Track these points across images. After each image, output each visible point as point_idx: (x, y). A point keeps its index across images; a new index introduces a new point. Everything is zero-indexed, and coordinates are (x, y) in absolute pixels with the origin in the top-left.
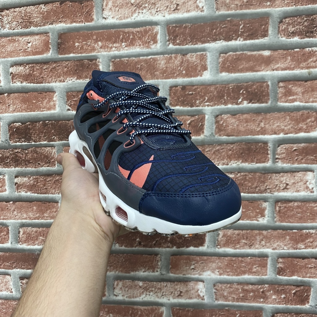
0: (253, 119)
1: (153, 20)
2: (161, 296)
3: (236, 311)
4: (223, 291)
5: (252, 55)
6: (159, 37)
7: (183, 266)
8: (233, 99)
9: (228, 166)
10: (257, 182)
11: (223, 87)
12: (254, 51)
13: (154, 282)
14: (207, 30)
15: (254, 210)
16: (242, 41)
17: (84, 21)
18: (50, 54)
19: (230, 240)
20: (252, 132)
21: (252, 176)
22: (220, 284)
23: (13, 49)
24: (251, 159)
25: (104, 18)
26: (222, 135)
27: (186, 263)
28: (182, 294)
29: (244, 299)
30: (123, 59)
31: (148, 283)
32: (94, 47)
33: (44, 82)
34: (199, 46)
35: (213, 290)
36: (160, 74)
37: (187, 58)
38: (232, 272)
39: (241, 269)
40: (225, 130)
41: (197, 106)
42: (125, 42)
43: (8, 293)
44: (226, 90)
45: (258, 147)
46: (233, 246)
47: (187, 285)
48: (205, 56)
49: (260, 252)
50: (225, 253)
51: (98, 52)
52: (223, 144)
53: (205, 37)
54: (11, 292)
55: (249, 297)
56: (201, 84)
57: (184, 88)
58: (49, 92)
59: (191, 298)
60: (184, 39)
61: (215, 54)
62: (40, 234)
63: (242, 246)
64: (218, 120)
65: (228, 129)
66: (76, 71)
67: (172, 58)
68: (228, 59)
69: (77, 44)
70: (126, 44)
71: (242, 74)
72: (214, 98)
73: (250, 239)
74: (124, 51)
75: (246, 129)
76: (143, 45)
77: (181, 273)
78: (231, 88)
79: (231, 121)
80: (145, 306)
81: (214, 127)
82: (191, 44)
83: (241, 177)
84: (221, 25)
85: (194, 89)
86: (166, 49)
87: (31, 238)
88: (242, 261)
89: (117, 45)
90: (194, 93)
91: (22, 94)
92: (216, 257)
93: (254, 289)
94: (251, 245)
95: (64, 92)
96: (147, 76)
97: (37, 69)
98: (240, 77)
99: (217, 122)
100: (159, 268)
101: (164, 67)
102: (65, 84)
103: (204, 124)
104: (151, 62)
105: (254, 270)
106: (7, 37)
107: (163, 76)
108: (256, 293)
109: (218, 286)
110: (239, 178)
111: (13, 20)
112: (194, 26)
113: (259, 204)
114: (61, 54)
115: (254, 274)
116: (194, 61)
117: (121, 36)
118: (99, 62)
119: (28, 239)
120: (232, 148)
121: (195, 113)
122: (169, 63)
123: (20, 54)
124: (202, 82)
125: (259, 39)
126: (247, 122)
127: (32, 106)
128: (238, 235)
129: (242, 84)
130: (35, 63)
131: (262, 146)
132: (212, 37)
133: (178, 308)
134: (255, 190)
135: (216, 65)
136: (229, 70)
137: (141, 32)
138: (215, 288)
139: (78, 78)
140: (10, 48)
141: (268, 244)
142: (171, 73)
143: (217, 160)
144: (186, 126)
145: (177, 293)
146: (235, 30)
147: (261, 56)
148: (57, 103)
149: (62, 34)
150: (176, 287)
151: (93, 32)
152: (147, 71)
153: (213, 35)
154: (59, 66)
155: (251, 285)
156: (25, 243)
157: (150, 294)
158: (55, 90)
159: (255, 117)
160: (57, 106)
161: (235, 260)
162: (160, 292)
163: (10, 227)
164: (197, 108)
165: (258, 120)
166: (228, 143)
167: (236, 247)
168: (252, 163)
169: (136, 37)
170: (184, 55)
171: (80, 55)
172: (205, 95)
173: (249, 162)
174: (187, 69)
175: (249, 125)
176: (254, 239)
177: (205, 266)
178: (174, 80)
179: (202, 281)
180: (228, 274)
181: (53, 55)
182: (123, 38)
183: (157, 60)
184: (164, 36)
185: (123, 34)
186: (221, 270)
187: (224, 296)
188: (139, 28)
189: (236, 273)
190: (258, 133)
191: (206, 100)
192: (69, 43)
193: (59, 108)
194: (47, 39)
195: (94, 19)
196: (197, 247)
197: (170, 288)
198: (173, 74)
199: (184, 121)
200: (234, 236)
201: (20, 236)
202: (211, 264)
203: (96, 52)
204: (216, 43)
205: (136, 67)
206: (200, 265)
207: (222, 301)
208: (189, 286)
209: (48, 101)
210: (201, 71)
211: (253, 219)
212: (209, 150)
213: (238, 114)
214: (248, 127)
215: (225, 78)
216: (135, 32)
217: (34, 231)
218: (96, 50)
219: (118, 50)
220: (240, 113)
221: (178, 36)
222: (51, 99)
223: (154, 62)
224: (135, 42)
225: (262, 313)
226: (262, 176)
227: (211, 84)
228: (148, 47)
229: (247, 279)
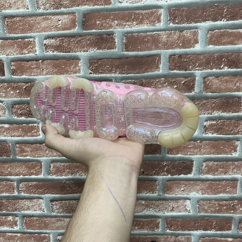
0: (231, 80)
1: (158, 5)
2: (158, 211)
3: (213, 220)
4: (204, 206)
5: (232, 32)
6: (162, 17)
7: (175, 189)
8: (217, 65)
9: (212, 115)
10: (232, 127)
11: (210, 56)
12: (234, 29)
13: (153, 201)
14: (200, 13)
15: (230, 147)
16: (226, 21)
17: (104, 4)
18: (76, 30)
19: (211, 169)
20: (230, 89)
21: (229, 122)
22: (202, 201)
23: (46, 25)
24: (229, 110)
25: (119, 2)
26: (208, 92)
27: (177, 186)
28: (174, 209)
29: (219, 211)
30: (133, 34)
31: (149, 201)
32: (111, 24)
33: (71, 51)
34: (193, 25)
35: (197, 206)
36: (162, 46)
37: (183, 34)
38: (211, 192)
39: (218, 189)
40: (210, 89)
41: (190, 70)
42: (136, 21)
43: (41, 212)
44: (212, 58)
45: (234, 101)
46: (213, 174)
47: (178, 203)
48: (197, 33)
49: (232, 177)
50: (207, 178)
51: (115, 29)
52: (209, 99)
53: (197, 18)
54: (43, 211)
55: (223, 209)
56: (194, 54)
57: (180, 56)
58: (75, 59)
59: (181, 212)
60: (181, 19)
61: (204, 32)
62: (67, 167)
63: (219, 173)
64: (205, 80)
65: (213, 88)
66: (97, 43)
67: (172, 33)
68: (214, 35)
69: (98, 22)
70: (136, 22)
71: (224, 47)
72: (203, 64)
73: (225, 168)
74: (135, 28)
75: (226, 88)
76: (149, 23)
77: (173, 194)
78: (215, 56)
79: (215, 82)
80: (146, 218)
81: (203, 86)
82: (187, 23)
83: (221, 123)
84: (210, 9)
85: (188, 57)
86: (167, 26)
87: (59, 170)
88: (219, 184)
89: (129, 23)
90: (188, 60)
91: (53, 61)
92: (200, 182)
93: (227, 204)
94: (226, 173)
95: (87, 59)
96: (152, 47)
97: (66, 41)
98: (223, 48)
99: (204, 82)
100: (157, 191)
101: (165, 40)
102: (88, 53)
103: (195, 84)
104: (155, 37)
105: (228, 190)
106: (42, 16)
107: (165, 47)
108: (228, 207)
109: (201, 203)
110: (219, 124)
111: (47, 2)
112: (189, 10)
113: (233, 143)
114: (85, 30)
115: (227, 193)
116: (189, 36)
117: (133, 16)
118: (115, 36)
119: (57, 171)
120: (215, 101)
121: (188, 76)
122: (169, 37)
123: (52, 30)
124: (194, 52)
125: (238, 20)
126: (226, 82)
127: (62, 70)
128: (217, 165)
129: (224, 54)
130: (64, 37)
131: (237, 100)
132: (203, 18)
133: (171, 219)
134: (231, 133)
135: (205, 39)
136: (214, 44)
137: (148, 13)
138: (198, 204)
139: (99, 49)
140: (44, 24)
141: (238, 172)
142: (171, 45)
143: (203, 111)
144: (181, 85)
145: (170, 208)
146: (220, 13)
147: (239, 33)
148: (82, 68)
149: (86, 14)
150: (170, 204)
151: (111, 13)
152: (152, 43)
153: (203, 17)
154: (84, 39)
155: (224, 201)
156: (55, 174)
157: (150, 209)
158: (80, 57)
159: (233, 79)
160: (81, 70)
161: (214, 184)
162: (158, 208)
163: (43, 163)
164: (190, 72)
165: (235, 81)
166: (212, 98)
167: (214, 174)
168: (229, 113)
169: (144, 17)
170: (181, 32)
171: (100, 31)
172: (196, 62)
173: (227, 112)
174: (183, 42)
175: (228, 85)
176: (229, 168)
177: (191, 188)
178: (173, 50)
179: (189, 199)
180: (208, 193)
181: (78, 30)
182: (134, 18)
183: (160, 35)
184: (166, 17)
185: (135, 15)
186: (203, 191)
187: (205, 210)
188: (147, 10)
189: (214, 193)
190: (234, 91)
191: (197, 66)
192: (92, 21)
193: (83, 72)
194: (74, 18)
195: (111, 2)
196: (186, 175)
197: (165, 205)
198: (172, 45)
199: (180, 81)
200: (214, 166)
201: (51, 170)
202: (196, 186)
203: (113, 28)
204: (205, 23)
205: (143, 40)
206: (188, 188)
207: (203, 213)
208: (179, 203)
209: (74, 66)
210: (194, 44)
211: (228, 153)
212: (198, 103)
213: (220, 76)
214: (228, 86)
215: (212, 49)
216: (144, 13)
217: (62, 165)
218: (113, 27)
219: (130, 27)
220: (222, 76)
221: (177, 17)
222: (77, 65)
223: (158, 37)
224: (144, 21)
225: (232, 221)
226: (236, 122)
227: (201, 53)
228: (154, 25)
229: (222, 197)
